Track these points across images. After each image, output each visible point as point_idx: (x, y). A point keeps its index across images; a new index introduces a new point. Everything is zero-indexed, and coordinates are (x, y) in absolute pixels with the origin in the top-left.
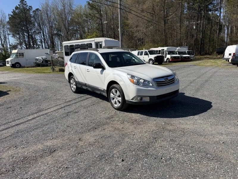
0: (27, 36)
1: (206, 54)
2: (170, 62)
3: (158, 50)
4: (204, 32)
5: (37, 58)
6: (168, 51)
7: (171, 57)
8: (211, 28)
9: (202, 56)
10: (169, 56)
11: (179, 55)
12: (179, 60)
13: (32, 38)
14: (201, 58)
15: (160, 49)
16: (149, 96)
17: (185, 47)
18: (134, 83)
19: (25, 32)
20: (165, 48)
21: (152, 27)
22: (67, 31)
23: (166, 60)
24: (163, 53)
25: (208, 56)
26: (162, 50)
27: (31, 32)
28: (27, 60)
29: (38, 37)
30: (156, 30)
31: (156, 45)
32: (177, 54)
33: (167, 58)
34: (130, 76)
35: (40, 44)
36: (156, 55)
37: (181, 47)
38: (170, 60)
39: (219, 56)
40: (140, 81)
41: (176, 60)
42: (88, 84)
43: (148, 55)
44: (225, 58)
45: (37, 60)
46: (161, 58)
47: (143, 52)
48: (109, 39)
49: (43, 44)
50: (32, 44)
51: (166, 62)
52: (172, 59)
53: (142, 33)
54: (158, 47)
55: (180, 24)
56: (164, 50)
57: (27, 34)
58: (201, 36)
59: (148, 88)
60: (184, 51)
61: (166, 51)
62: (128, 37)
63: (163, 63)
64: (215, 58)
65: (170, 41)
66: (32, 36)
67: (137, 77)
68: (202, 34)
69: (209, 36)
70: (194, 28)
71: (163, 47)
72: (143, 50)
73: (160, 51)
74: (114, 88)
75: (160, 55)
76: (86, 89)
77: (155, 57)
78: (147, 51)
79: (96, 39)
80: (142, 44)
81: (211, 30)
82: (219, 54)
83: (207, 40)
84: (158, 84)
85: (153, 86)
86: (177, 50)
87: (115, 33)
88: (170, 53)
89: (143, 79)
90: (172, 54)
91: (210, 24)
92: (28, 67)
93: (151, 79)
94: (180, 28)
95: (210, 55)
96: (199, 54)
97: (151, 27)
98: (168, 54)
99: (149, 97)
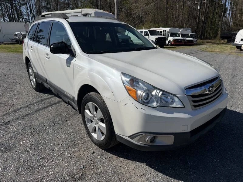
0: (10, 7)
1: (206, 38)
2: (172, 45)
3: (159, 30)
4: (207, 15)
5: (16, 33)
6: (171, 32)
7: (174, 40)
8: (214, 10)
9: (204, 41)
10: (171, 39)
11: (182, 38)
12: (181, 43)
13: (17, 11)
14: (203, 43)
15: (161, 29)
16: (174, 134)
17: (188, 29)
18: (137, 98)
19: (7, 3)
20: (168, 29)
21: (154, 3)
22: (56, 3)
23: (167, 43)
24: (164, 35)
25: (210, 41)
26: (164, 31)
27: (15, 3)
28: (5, 35)
29: (24, 9)
30: (157, 8)
31: (157, 25)
32: (179, 36)
33: (169, 40)
34: (128, 80)
35: (26, 18)
36: (157, 37)
37: (183, 29)
38: (172, 43)
39: (222, 41)
40: (154, 93)
41: (178, 43)
42: (50, 81)
43: (148, 35)
44: (235, 44)
45: (16, 35)
46: (163, 40)
47: (143, 31)
48: (101, 11)
49: (30, 18)
50: (16, 17)
51: (168, 45)
52: (174, 42)
53: (142, 10)
54: (159, 28)
55: (183, 4)
56: (166, 31)
57: (10, 5)
58: (203, 19)
59: (172, 113)
60: (187, 34)
61: (168, 32)
62: (126, 13)
63: (165, 46)
64: (218, 43)
65: (170, 22)
66: (17, 8)
67: (144, 83)
68: (205, 16)
69: (211, 19)
70: (199, 8)
71: (165, 27)
72: (143, 29)
73: (161, 32)
74: (91, 100)
75: (162, 36)
76: (48, 88)
77: (157, 39)
78: (147, 30)
79: (84, 10)
80: (141, 23)
81: (214, 13)
82: (222, 39)
83: (208, 24)
84: (194, 102)
85: (184, 107)
86: (180, 32)
87: (112, 8)
88: (172, 35)
89: (161, 90)
90: (175, 36)
91: (214, 6)
92: (5, 44)
93: (181, 88)
94: (183, 7)
95: (210, 39)
96: (200, 38)
97: (152, 4)
98: (170, 36)
99: (172, 137)
